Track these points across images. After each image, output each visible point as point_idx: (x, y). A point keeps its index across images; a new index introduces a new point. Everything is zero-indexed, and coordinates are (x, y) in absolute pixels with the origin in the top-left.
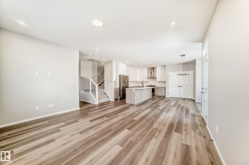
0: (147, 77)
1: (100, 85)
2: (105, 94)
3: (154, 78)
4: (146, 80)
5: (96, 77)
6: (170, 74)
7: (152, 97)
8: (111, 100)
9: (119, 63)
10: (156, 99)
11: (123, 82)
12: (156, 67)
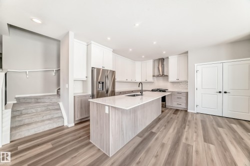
0: (152, 75)
3: (164, 76)
6: (198, 67)
7: (162, 111)
8: (66, 124)
9: (92, 42)
10: (171, 118)
11: (99, 83)
12: (168, 58)
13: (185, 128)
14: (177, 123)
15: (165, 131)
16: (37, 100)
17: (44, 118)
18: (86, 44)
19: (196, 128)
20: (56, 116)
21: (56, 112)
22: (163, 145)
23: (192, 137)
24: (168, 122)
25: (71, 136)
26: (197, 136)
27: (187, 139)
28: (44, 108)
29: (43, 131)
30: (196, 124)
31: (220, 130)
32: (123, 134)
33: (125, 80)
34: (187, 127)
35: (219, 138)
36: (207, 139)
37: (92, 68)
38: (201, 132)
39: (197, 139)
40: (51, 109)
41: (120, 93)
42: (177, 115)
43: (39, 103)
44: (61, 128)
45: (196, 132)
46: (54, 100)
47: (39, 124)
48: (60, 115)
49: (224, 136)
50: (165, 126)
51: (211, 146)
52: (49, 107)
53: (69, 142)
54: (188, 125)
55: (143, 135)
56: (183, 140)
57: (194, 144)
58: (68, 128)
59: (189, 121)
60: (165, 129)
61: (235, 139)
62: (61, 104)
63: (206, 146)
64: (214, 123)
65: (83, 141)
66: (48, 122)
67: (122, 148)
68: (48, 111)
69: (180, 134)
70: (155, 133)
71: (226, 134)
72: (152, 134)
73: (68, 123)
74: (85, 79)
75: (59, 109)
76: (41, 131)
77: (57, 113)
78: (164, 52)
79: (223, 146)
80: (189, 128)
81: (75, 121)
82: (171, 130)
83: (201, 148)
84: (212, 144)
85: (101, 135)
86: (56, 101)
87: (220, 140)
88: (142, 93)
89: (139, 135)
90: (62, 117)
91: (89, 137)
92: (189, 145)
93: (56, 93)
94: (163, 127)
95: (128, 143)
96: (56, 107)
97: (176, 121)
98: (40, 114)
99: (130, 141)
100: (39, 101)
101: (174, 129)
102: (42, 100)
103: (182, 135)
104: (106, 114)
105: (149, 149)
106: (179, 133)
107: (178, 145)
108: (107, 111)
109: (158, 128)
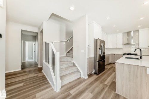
0: (122, 43)
1: (68, 52)
2: (74, 65)
4: (121, 46)
5: (64, 43)
9: (94, 22)
93: (65, 55)
104: (147, 74)
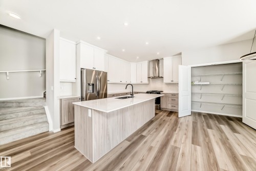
3: (160, 78)
5: (40, 75)
7: (156, 114)
8: (51, 129)
9: (81, 41)
10: (164, 120)
11: (89, 84)
12: (163, 59)
13: (175, 130)
14: (168, 125)
15: (155, 133)
16: (19, 104)
17: (26, 123)
18: (75, 43)
19: (186, 130)
20: (41, 120)
21: (40, 116)
22: (150, 149)
23: (181, 139)
24: (160, 125)
25: (54, 143)
26: (186, 138)
27: (175, 141)
28: (26, 113)
29: (24, 138)
30: (187, 125)
31: (209, 131)
32: (109, 139)
33: (119, 82)
34: (178, 129)
35: (207, 139)
36: (195, 141)
37: (82, 69)
38: (190, 134)
39: (185, 141)
40: (34, 113)
41: (113, 95)
42: (171, 118)
43: (21, 107)
44: (45, 134)
45: (185, 134)
46: (39, 104)
47: (19, 130)
48: (45, 120)
49: (212, 137)
50: (157, 129)
51: (198, 148)
52: (32, 111)
53: (52, 149)
54: (179, 127)
55: (133, 138)
56: (172, 143)
57: (182, 147)
58: (53, 133)
59: (181, 124)
60: (155, 132)
61: (221, 140)
62: (46, 108)
63: (193, 148)
64: (205, 124)
65: (67, 148)
66: (31, 127)
67: (108, 153)
68: (31, 115)
69: (169, 137)
70: (145, 136)
71: (214, 135)
72: (142, 137)
73: (54, 128)
74: (74, 80)
75: (44, 113)
76: (22, 138)
77: (41, 118)
78: (158, 53)
79: (209, 147)
80: (180, 130)
81: (61, 126)
82: (162, 133)
83: (188, 151)
84: (199, 145)
85: (85, 140)
86: (41, 105)
87: (207, 141)
88: (132, 95)
89: (128, 139)
90: (47, 122)
91: (73, 143)
92: (176, 148)
93: (43, 96)
94: (155, 130)
95: (115, 147)
96: (41, 111)
97: (168, 123)
98: (20, 120)
99: (117, 146)
100: (22, 104)
101: (165, 132)
102: (26, 104)
103: (171, 137)
104: (89, 117)
105: (136, 153)
106: (169, 135)
107: (166, 149)
108: (90, 115)
109: (149, 131)
